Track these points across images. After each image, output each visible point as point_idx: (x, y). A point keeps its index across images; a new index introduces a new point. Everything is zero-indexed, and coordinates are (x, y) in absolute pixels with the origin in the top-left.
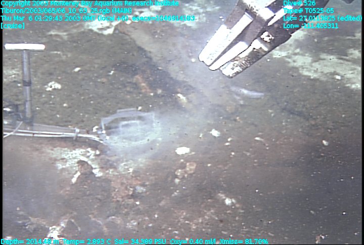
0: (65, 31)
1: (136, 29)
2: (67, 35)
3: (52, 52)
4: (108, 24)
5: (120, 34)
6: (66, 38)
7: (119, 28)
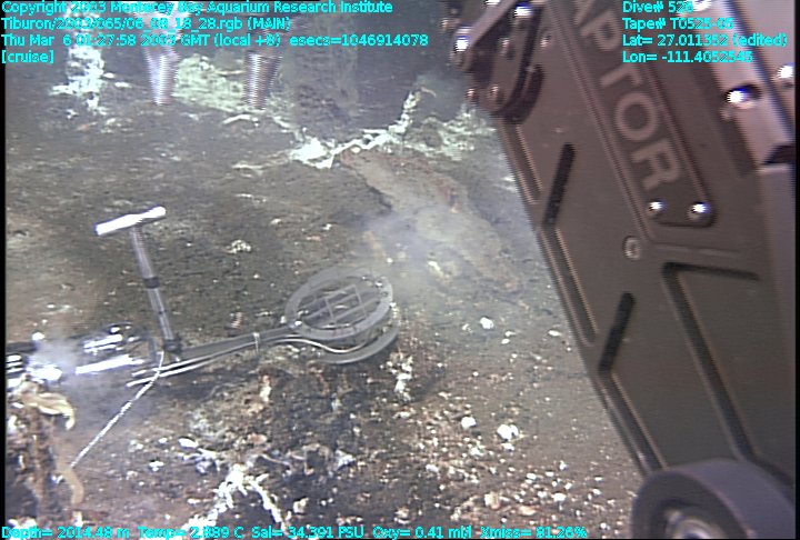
0: (259, 164)
1: (368, 161)
2: (263, 169)
3: (239, 195)
4: (324, 153)
5: (342, 169)
6: (260, 173)
7: (342, 159)
